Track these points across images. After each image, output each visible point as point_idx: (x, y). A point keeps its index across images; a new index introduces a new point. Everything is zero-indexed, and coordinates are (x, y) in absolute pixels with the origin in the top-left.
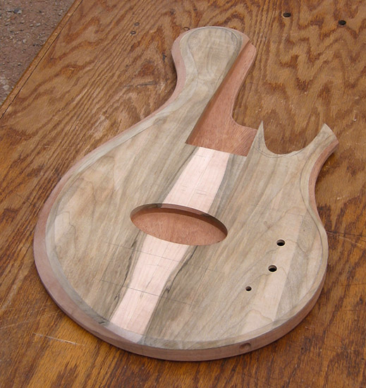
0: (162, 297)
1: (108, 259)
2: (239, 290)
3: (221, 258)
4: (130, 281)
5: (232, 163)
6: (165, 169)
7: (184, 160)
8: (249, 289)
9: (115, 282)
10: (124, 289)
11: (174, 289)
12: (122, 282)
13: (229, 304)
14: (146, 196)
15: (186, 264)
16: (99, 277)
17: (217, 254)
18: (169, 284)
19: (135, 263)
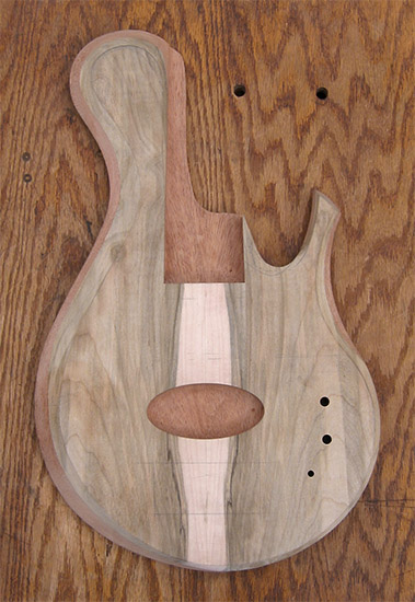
0: (227, 513)
1: (150, 485)
2: (302, 479)
3: (269, 443)
4: (186, 505)
5: (231, 299)
6: (157, 334)
7: (173, 311)
8: (311, 474)
9: (171, 511)
10: (184, 517)
11: (236, 500)
12: (178, 508)
13: (298, 499)
14: (152, 383)
15: (235, 463)
16: (151, 511)
17: (263, 440)
18: (228, 495)
19: (182, 480)
